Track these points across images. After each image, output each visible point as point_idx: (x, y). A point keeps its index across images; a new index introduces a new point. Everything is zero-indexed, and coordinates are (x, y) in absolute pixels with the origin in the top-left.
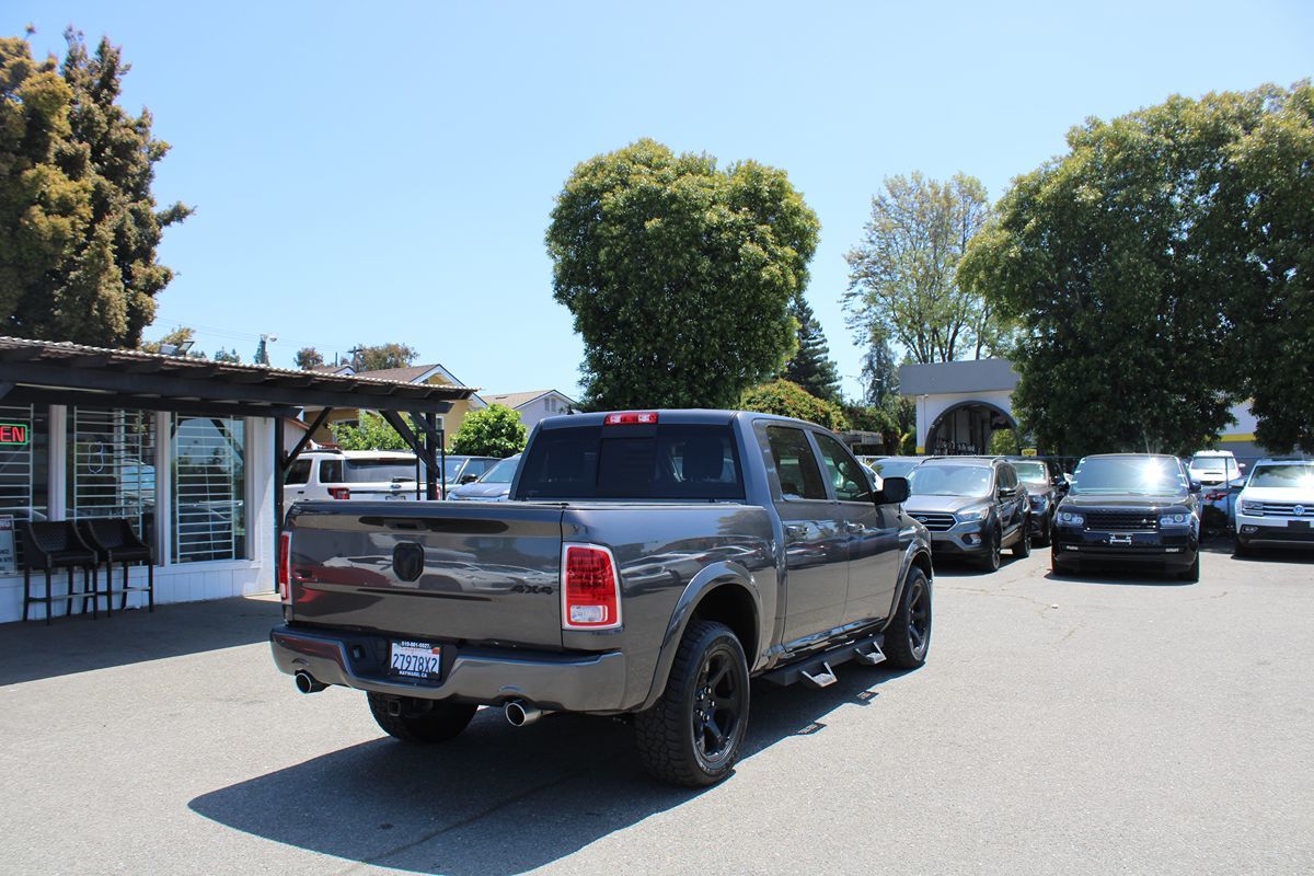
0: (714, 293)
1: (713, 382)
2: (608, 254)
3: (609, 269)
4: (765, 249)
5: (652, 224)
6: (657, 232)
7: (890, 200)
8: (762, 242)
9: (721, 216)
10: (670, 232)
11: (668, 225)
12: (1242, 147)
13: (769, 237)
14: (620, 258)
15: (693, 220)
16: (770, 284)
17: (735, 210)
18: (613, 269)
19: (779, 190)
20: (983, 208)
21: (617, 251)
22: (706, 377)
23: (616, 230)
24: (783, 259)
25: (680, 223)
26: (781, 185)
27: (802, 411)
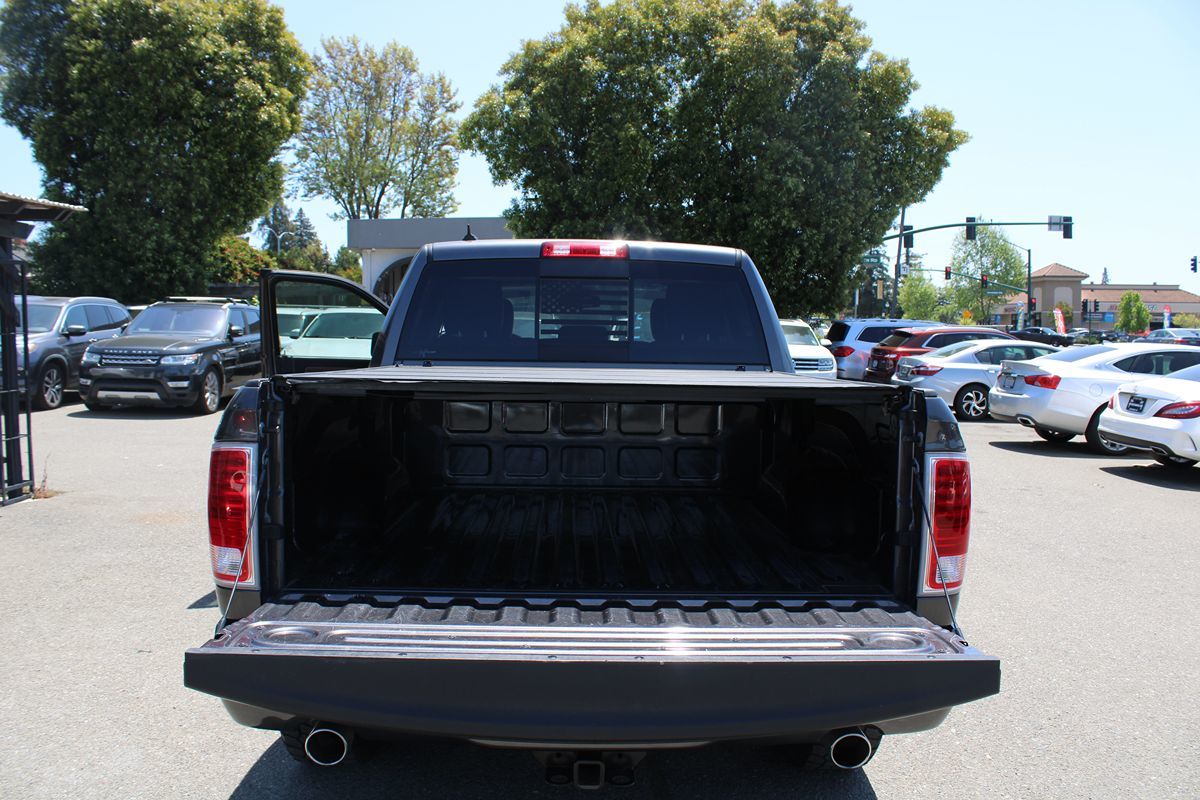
0: (206, 129)
1: (199, 224)
2: (81, 72)
3: (80, 91)
4: (263, 88)
5: (140, 44)
6: (146, 55)
7: (326, 60)
8: (260, 80)
9: (219, 46)
10: (162, 57)
11: (161, 47)
12: (726, 44)
13: (268, 76)
14: (94, 80)
15: (189, 46)
16: (267, 125)
17: (232, 42)
18: (85, 91)
19: (276, 24)
20: (414, 77)
21: (95, 70)
22: (194, 219)
23: (91, 45)
24: (280, 100)
25: (173, 47)
26: (278, 21)
27: (243, 260)
